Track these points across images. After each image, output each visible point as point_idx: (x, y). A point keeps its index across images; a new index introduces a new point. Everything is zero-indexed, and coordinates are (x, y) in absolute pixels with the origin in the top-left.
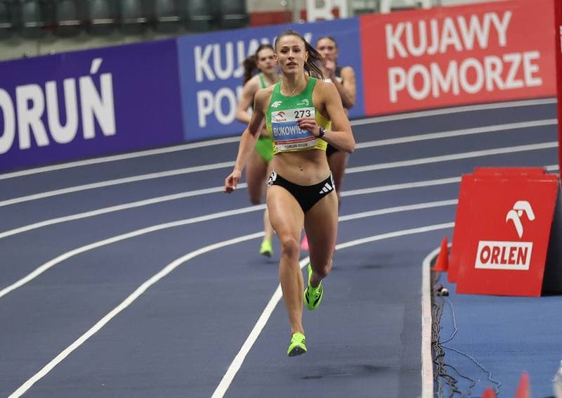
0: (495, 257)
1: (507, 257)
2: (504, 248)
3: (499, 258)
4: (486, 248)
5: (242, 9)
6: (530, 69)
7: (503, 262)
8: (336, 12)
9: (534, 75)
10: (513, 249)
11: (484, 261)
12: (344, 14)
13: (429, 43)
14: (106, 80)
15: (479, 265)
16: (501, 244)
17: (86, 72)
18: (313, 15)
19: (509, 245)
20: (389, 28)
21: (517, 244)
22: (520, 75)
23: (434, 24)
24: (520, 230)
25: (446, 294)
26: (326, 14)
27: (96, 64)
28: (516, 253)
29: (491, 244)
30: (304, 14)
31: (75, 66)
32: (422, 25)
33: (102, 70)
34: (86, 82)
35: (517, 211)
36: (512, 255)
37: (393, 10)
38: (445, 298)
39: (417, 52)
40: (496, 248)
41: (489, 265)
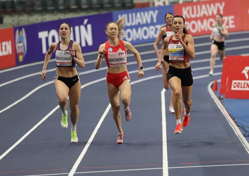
0: (238, 86)
1: (243, 86)
2: (242, 83)
3: (240, 86)
4: (235, 83)
5: (132, 2)
6: (231, 22)
7: (241, 87)
8: (164, 3)
9: (233, 24)
10: (245, 83)
11: (234, 87)
12: (167, 4)
13: (197, 13)
14: (89, 26)
15: (233, 88)
16: (240, 81)
17: (82, 24)
18: (157, 4)
19: (243, 82)
20: (183, 9)
21: (246, 82)
22: (228, 24)
23: (199, 7)
24: (247, 77)
25: (222, 99)
26: (161, 4)
27: (86, 21)
28: (246, 85)
29: (237, 81)
30: (153, 4)
31: (78, 22)
32: (195, 7)
33: (88, 23)
34: (82, 27)
35: (246, 70)
36: (244, 85)
37: (184, 2)
38: (222, 100)
39: (193, 16)
40: (239, 83)
41: (236, 89)
